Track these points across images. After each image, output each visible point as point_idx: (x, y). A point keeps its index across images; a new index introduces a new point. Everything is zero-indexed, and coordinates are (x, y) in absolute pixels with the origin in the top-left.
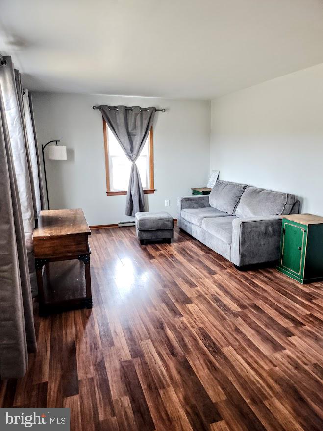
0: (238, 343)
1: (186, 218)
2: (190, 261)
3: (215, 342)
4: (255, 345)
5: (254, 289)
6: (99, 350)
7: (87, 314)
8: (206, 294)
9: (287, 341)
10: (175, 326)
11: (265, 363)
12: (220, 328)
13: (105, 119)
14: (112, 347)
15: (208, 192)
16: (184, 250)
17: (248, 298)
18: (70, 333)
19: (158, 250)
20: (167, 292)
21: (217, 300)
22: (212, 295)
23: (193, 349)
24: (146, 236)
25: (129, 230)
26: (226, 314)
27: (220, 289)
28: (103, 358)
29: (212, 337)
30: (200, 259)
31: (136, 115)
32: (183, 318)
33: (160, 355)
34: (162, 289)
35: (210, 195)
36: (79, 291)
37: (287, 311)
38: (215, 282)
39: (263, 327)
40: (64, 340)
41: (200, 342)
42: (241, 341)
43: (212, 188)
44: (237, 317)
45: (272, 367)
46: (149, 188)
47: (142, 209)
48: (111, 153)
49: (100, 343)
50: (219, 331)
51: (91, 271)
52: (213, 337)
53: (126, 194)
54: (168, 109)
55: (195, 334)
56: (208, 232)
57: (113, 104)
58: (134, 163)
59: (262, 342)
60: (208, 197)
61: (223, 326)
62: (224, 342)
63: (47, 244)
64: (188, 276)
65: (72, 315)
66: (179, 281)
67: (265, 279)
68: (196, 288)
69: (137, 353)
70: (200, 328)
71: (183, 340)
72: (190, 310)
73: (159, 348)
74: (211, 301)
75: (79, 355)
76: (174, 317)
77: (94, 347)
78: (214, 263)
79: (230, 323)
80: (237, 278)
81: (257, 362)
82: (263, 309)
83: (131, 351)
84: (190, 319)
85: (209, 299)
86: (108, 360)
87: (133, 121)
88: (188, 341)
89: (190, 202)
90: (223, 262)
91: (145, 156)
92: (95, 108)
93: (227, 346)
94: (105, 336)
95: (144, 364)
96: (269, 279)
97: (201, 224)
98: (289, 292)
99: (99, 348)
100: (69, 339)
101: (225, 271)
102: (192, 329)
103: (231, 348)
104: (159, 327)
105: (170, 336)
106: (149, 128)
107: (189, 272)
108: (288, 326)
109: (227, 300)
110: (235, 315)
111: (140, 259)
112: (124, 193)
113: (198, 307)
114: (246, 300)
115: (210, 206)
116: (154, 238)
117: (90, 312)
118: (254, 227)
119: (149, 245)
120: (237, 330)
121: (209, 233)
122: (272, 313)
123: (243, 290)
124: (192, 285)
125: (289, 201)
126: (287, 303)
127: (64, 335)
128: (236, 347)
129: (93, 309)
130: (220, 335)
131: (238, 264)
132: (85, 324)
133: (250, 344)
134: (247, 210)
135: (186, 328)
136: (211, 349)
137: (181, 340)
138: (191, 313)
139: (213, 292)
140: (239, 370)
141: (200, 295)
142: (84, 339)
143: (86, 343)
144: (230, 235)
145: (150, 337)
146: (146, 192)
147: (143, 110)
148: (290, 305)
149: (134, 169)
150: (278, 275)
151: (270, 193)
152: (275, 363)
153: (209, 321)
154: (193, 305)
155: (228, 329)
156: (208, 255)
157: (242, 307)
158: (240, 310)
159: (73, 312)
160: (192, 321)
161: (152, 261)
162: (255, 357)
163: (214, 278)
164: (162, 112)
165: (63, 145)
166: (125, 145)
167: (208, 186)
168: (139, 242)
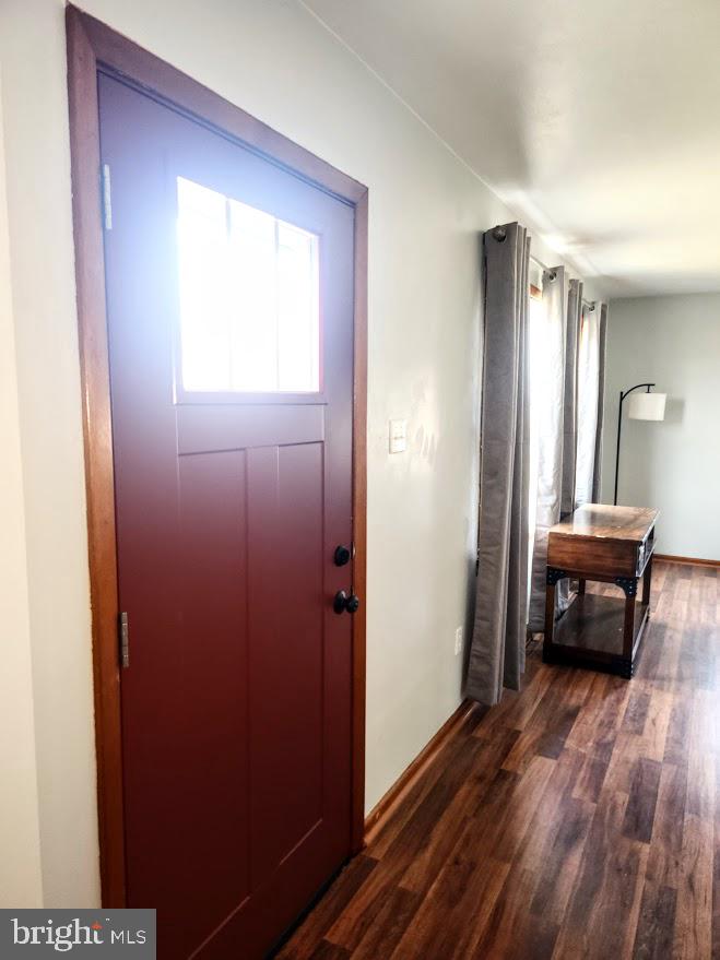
6: (613, 730)
7: (617, 684)
14: (638, 736)
18: (577, 695)
40: (565, 699)
49: (619, 725)
63: (569, 547)
65: (592, 675)
69: (675, 759)
75: (579, 723)
77: (608, 724)
86: (622, 747)
94: (633, 719)
95: (681, 775)
100: (573, 701)
117: (623, 684)
127: (567, 695)
129: (631, 680)
132: (608, 694)
142: (596, 712)
143: (597, 716)
165: (660, 392)
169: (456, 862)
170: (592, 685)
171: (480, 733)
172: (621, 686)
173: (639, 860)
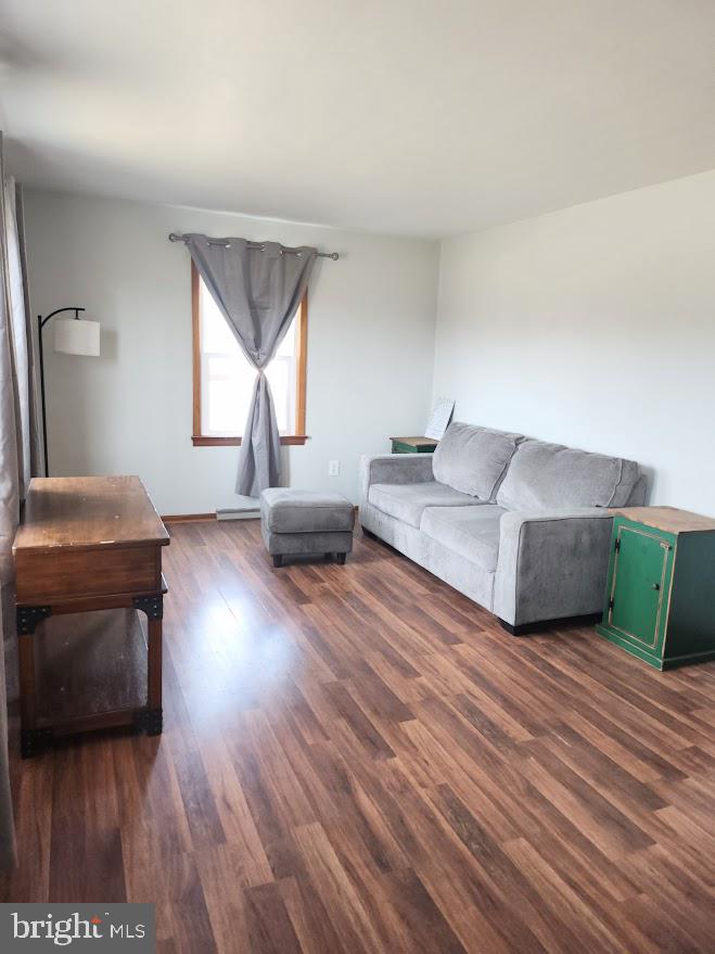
0: (537, 829)
1: (382, 505)
2: (394, 609)
3: (484, 825)
4: (580, 834)
5: (554, 682)
6: (185, 855)
7: (149, 750)
8: (444, 695)
9: (654, 821)
10: (379, 784)
11: (613, 882)
12: (491, 786)
13: (198, 264)
14: (220, 846)
15: (431, 448)
16: (378, 581)
17: (548, 707)
18: (103, 807)
19: (316, 579)
20: (350, 689)
21: (473, 712)
22: (459, 697)
23: (431, 848)
24: (289, 547)
25: (243, 528)
26: (498, 748)
27: (476, 682)
28: (198, 879)
29: (473, 813)
30: (417, 604)
31: (272, 261)
32: (396, 759)
33: (348, 867)
34: (336, 680)
35: (434, 455)
36: (128, 689)
37: (640, 739)
38: (461, 663)
39: (591, 782)
40: (89, 825)
41: (446, 826)
42: (546, 823)
43: (439, 438)
44: (526, 756)
45: (631, 893)
46: (293, 433)
47: (275, 480)
48: (207, 347)
49: (186, 835)
50: (490, 796)
52: (478, 812)
53: (239, 444)
54: (345, 255)
55: (431, 805)
56: (437, 541)
57: (218, 233)
58: (261, 372)
59: (596, 825)
60: (431, 459)
61: (496, 780)
62: (504, 826)
63: (53, 567)
64: (396, 647)
65: (107, 750)
66: (376, 661)
67: (574, 657)
68: (417, 679)
69: (287, 863)
70: (442, 789)
71: (402, 821)
72: (412, 737)
73: (345, 849)
74: (457, 713)
75: (131, 871)
76: (374, 757)
77: (172, 845)
78: (452, 616)
79: (514, 774)
80: (510, 654)
81: (594, 883)
82: (584, 736)
83: (272, 855)
84: (414, 763)
85: (454, 709)
86: (212, 884)
87: (263, 275)
88: (415, 825)
89: (389, 468)
90: (472, 614)
91: (287, 359)
92: (173, 237)
93: (514, 836)
94: (199, 812)
95: (309, 894)
96: (585, 656)
97: (418, 520)
98: (635, 691)
99: (185, 850)
100: (103, 823)
101: (480, 635)
102: (422, 792)
103: (523, 842)
104: (338, 787)
105: (369, 810)
106: (299, 296)
107: (395, 636)
108: (650, 781)
109: (495, 711)
110: (522, 751)
111: (275, 601)
112: (235, 441)
113: (430, 730)
114: (540, 712)
115: (434, 479)
116: (307, 551)
117: (156, 745)
118: (550, 533)
119: (292, 567)
120: (531, 791)
121: (440, 544)
122: (607, 745)
123: (528, 684)
124: (407, 671)
125: (626, 477)
126: (635, 719)
127: (88, 813)
128: (536, 840)
129: (163, 735)
130: (493, 808)
131: (511, 621)
132: (145, 782)
133: (569, 830)
134: (528, 493)
135: (405, 787)
136: (475, 846)
137: (399, 824)
138: (414, 747)
139: (460, 689)
140: (553, 907)
141: (429, 699)
142: (144, 824)
143: (150, 835)
144: (495, 551)
145: (319, 816)
146: (286, 441)
147: (288, 252)
148: (643, 725)
149: (262, 388)
150: (603, 647)
151: (581, 456)
152: (638, 884)
153: (460, 768)
154: (416, 722)
155: (510, 788)
156: (437, 595)
157: (533, 728)
158: (530, 737)
159: (110, 745)
160: (418, 769)
161: (304, 607)
162: (587, 866)
163: (455, 653)
164: (330, 259)
165: (91, 319)
166: (243, 330)
167: (428, 435)
168: (271, 559)
172: (155, 753)
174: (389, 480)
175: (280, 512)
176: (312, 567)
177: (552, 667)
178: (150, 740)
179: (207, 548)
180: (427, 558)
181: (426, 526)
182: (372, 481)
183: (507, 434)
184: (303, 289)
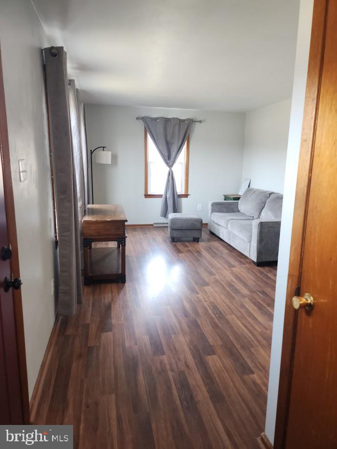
0: (240, 314)
1: (216, 221)
3: (222, 311)
4: (254, 316)
7: (121, 287)
8: (222, 281)
10: (191, 299)
11: (259, 327)
12: (229, 303)
13: (147, 128)
15: (238, 199)
16: (210, 248)
17: (259, 286)
18: (107, 298)
19: (186, 246)
21: (231, 286)
22: (228, 282)
23: (203, 315)
24: (177, 234)
25: (163, 230)
26: (236, 295)
29: (220, 308)
30: (223, 256)
31: (175, 125)
32: (199, 295)
35: (239, 201)
36: (116, 270)
38: (232, 273)
41: (210, 311)
42: (244, 313)
43: (242, 195)
44: (245, 297)
45: (264, 330)
46: (183, 193)
47: (175, 210)
48: (150, 159)
50: (227, 305)
51: (126, 258)
53: (162, 197)
54: (204, 121)
55: (207, 306)
57: (154, 116)
58: (171, 169)
60: (238, 203)
61: (232, 303)
62: (229, 312)
64: (210, 267)
65: (109, 286)
66: (201, 270)
68: (214, 276)
70: (212, 303)
71: (196, 308)
72: (206, 290)
76: (192, 294)
78: (235, 260)
79: (238, 301)
80: (253, 272)
81: (252, 326)
84: (205, 296)
85: (224, 285)
87: (172, 130)
88: (200, 309)
89: (220, 206)
90: (243, 259)
91: (181, 163)
92: (138, 118)
93: (231, 314)
97: (227, 226)
100: (106, 301)
101: (243, 266)
102: (205, 303)
103: (234, 316)
106: (186, 138)
107: (211, 264)
109: (239, 286)
111: (169, 252)
112: (160, 196)
113: (213, 289)
114: (256, 287)
115: (239, 211)
116: (184, 236)
118: (271, 227)
119: (178, 243)
120: (242, 306)
121: (233, 234)
124: (211, 273)
128: (238, 316)
129: (126, 283)
130: (227, 308)
131: (255, 261)
132: (119, 293)
133: (250, 315)
134: (270, 214)
135: (200, 301)
136: (217, 315)
138: (206, 292)
139: (229, 280)
140: (236, 330)
141: (217, 281)
142: (118, 302)
143: (119, 304)
144: (250, 234)
146: (180, 196)
147: (181, 121)
149: (171, 175)
152: (267, 328)
153: (220, 298)
154: (209, 287)
155: (235, 304)
156: (232, 253)
157: (251, 291)
158: (249, 293)
159: (110, 284)
160: (206, 298)
161: (179, 254)
162: (252, 323)
163: (232, 270)
164: (198, 123)
165: (108, 150)
166: (163, 152)
167: (239, 194)
168: (170, 239)
169: (88, 407)
170: (111, 290)
171: (70, 331)
172: (123, 287)
173: (165, 364)
174: (220, 211)
175: (174, 221)
176: (186, 243)
177: (267, 276)
178: (122, 284)
179: (148, 235)
180: (230, 240)
181: (229, 227)
182: (213, 211)
183: (267, 191)
184: (188, 134)
